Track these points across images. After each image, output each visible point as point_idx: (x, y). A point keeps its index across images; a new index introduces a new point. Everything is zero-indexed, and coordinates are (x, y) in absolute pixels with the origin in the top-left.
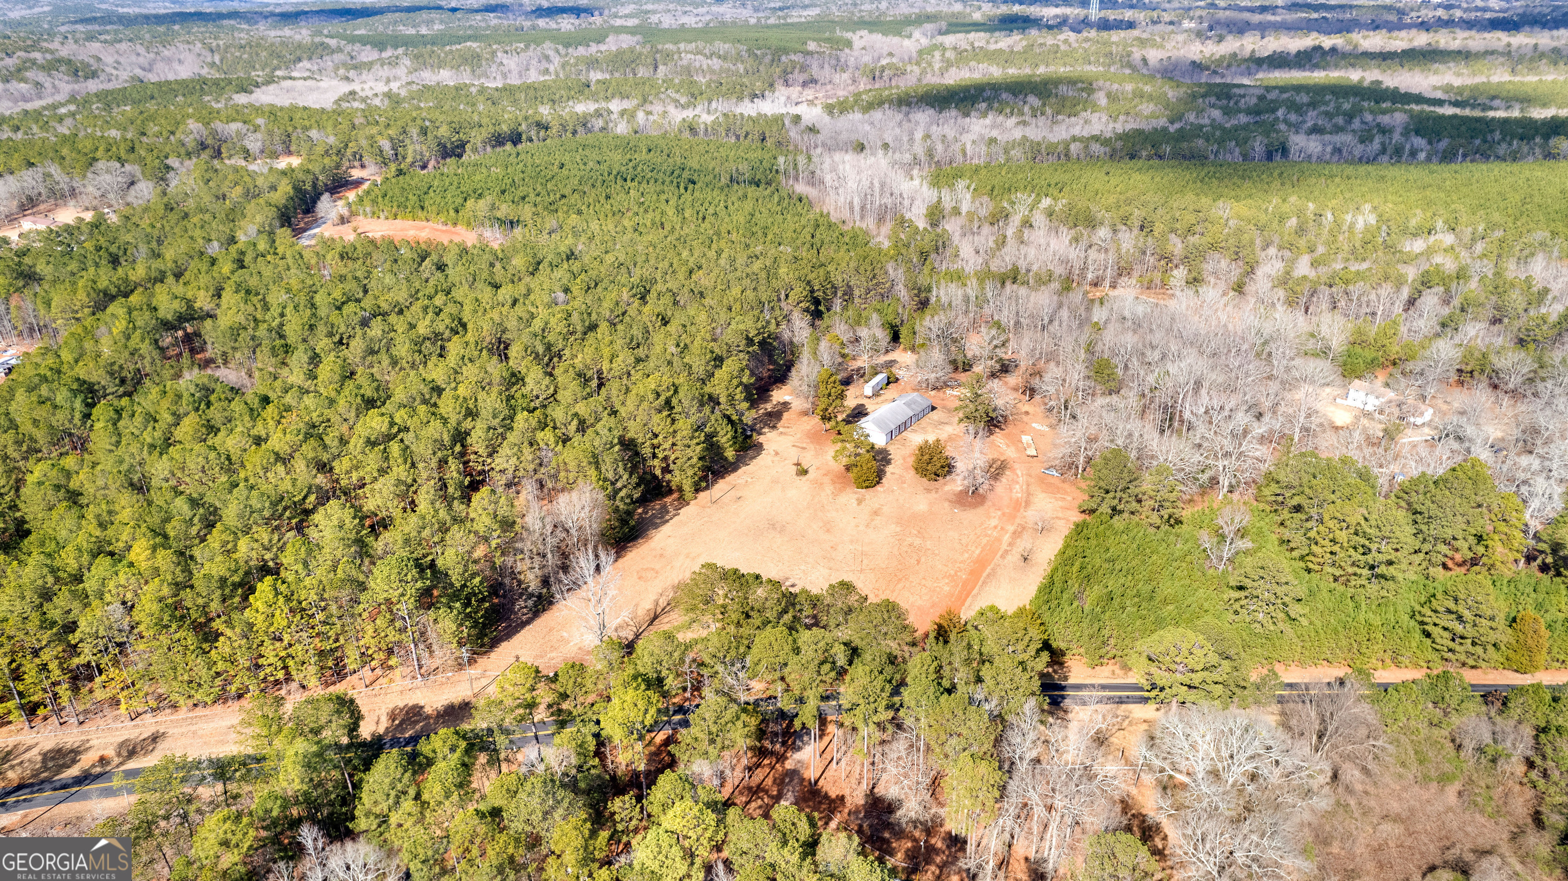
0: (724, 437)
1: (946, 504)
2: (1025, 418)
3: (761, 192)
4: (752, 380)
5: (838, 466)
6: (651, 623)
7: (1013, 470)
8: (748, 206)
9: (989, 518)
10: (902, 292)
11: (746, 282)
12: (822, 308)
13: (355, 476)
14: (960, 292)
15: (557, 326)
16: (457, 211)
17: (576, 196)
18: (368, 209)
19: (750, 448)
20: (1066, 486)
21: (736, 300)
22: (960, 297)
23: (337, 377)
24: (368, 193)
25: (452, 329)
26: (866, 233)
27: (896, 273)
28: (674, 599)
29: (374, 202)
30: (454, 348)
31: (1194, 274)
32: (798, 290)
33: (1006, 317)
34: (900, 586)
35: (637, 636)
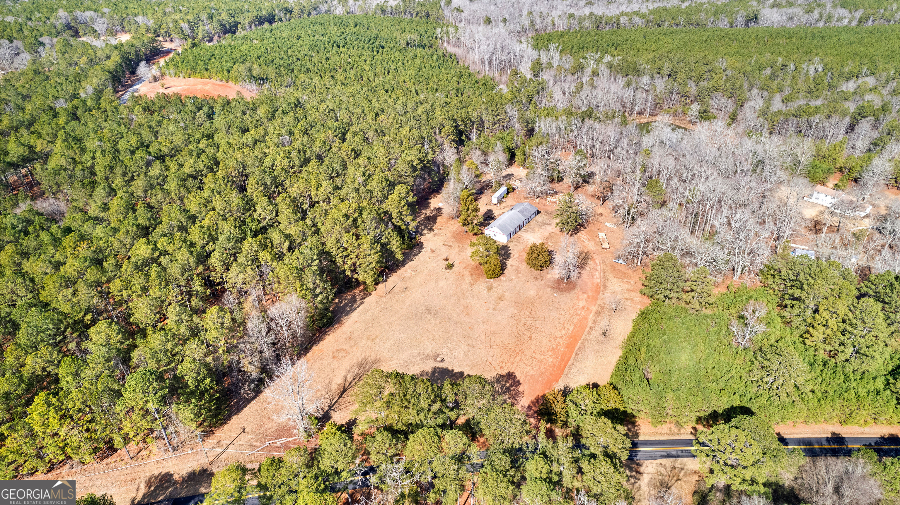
0: (395, 244)
1: (549, 290)
2: (600, 219)
3: (426, 52)
4: (415, 199)
5: (474, 262)
6: (340, 397)
7: (594, 260)
8: (417, 63)
9: (578, 300)
10: (517, 125)
11: (413, 123)
12: (464, 138)
13: (125, 293)
14: (554, 125)
15: (282, 163)
16: (229, 72)
17: (307, 59)
18: (172, 71)
19: (414, 247)
20: (630, 272)
21: (405, 137)
22: (554, 128)
23: (123, 210)
24: (172, 60)
25: (208, 167)
26: (493, 80)
27: (512, 112)
28: (357, 374)
29: (176, 66)
30: (209, 181)
31: (704, 107)
32: (447, 127)
33: (585, 143)
34: (518, 358)
35: (331, 407)
